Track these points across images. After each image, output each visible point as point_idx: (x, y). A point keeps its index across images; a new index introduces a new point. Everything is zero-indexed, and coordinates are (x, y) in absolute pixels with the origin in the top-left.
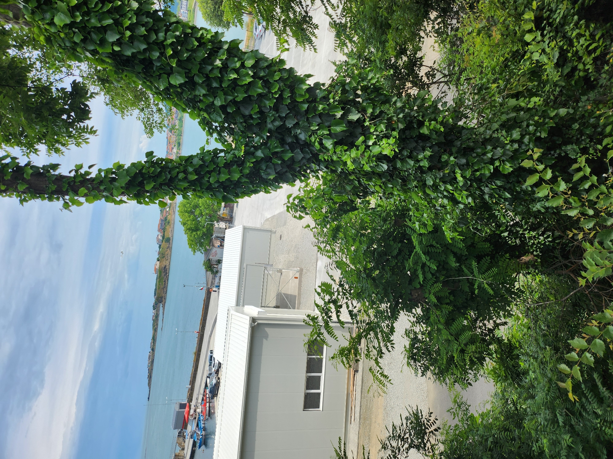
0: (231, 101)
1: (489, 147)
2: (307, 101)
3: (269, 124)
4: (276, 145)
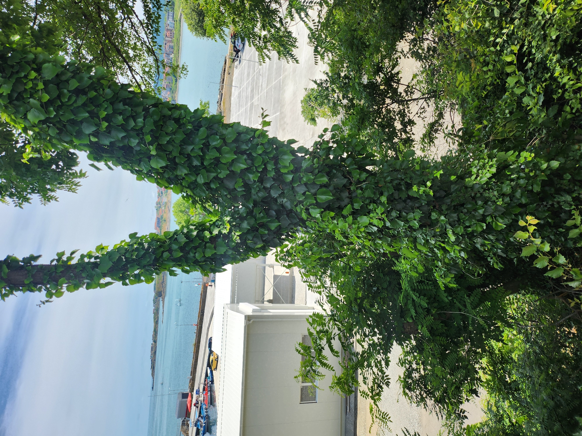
0: (214, 178)
1: (480, 203)
2: (292, 172)
3: (254, 195)
4: (262, 214)
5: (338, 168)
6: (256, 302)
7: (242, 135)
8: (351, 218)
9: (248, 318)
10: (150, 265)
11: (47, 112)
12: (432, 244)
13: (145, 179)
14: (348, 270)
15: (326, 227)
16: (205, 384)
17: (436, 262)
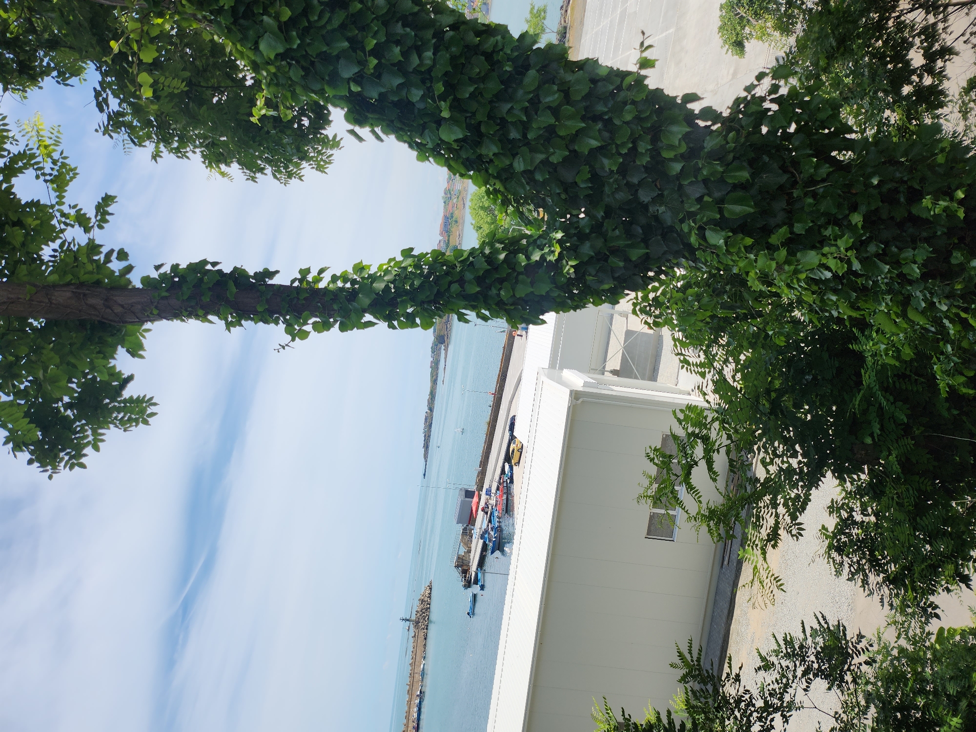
0: (542, 162)
2: (682, 157)
3: (608, 196)
4: (617, 232)
5: (773, 151)
6: (592, 370)
7: (600, 84)
8: (783, 253)
9: (575, 395)
10: (429, 302)
11: (288, 39)
12: (942, 311)
13: (431, 159)
14: (761, 339)
15: (731, 263)
16: (499, 483)
17: (941, 344)
